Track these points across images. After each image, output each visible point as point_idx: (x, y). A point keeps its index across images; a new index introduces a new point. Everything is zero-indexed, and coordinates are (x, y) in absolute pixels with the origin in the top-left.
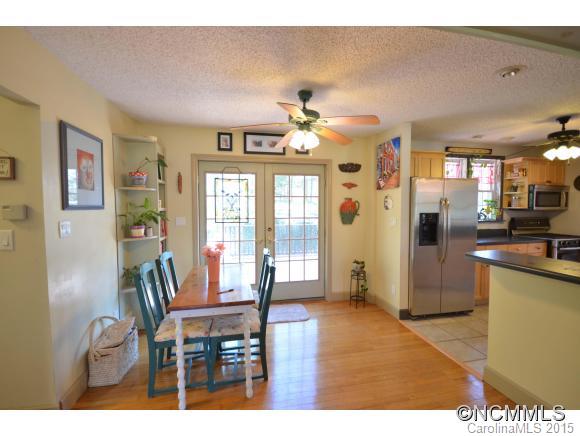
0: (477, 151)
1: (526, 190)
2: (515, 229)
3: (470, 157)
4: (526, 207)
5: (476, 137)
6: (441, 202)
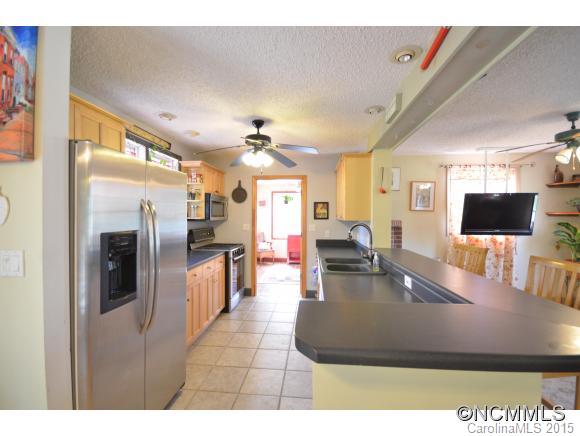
0: (157, 141)
1: (203, 197)
2: (194, 242)
3: (149, 145)
4: (203, 217)
5: (165, 115)
6: (142, 208)
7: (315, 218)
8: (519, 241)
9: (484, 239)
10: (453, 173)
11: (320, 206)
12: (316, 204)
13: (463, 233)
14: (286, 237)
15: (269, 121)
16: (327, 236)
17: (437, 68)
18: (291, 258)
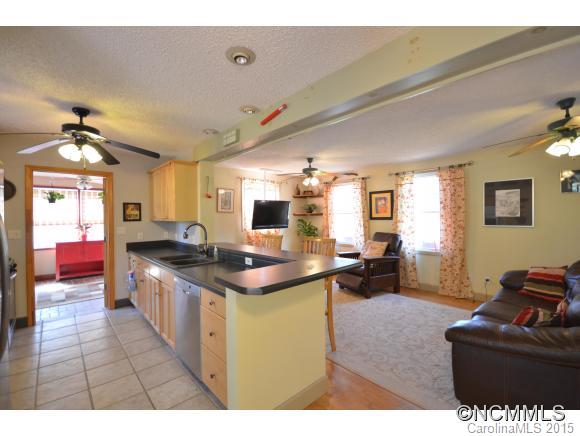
7: (125, 220)
8: (281, 232)
9: (264, 231)
10: (246, 184)
11: (131, 207)
12: (126, 205)
13: (253, 228)
14: (54, 246)
15: (97, 113)
16: (140, 238)
17: (273, 129)
18: (61, 274)
